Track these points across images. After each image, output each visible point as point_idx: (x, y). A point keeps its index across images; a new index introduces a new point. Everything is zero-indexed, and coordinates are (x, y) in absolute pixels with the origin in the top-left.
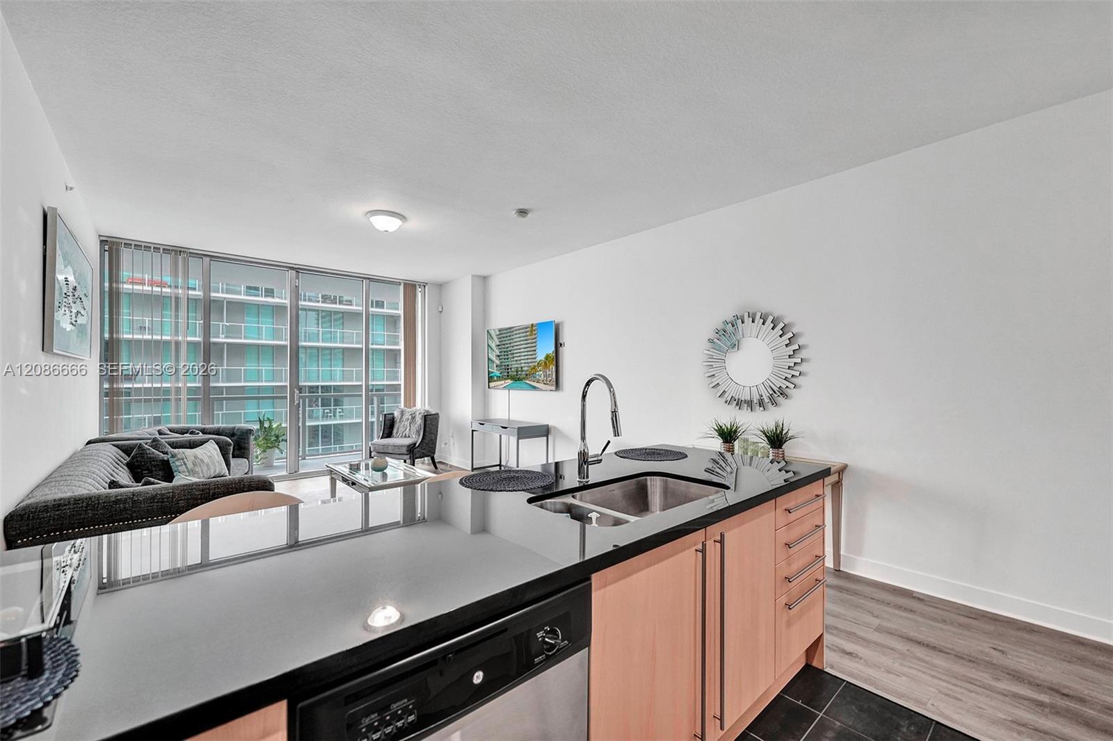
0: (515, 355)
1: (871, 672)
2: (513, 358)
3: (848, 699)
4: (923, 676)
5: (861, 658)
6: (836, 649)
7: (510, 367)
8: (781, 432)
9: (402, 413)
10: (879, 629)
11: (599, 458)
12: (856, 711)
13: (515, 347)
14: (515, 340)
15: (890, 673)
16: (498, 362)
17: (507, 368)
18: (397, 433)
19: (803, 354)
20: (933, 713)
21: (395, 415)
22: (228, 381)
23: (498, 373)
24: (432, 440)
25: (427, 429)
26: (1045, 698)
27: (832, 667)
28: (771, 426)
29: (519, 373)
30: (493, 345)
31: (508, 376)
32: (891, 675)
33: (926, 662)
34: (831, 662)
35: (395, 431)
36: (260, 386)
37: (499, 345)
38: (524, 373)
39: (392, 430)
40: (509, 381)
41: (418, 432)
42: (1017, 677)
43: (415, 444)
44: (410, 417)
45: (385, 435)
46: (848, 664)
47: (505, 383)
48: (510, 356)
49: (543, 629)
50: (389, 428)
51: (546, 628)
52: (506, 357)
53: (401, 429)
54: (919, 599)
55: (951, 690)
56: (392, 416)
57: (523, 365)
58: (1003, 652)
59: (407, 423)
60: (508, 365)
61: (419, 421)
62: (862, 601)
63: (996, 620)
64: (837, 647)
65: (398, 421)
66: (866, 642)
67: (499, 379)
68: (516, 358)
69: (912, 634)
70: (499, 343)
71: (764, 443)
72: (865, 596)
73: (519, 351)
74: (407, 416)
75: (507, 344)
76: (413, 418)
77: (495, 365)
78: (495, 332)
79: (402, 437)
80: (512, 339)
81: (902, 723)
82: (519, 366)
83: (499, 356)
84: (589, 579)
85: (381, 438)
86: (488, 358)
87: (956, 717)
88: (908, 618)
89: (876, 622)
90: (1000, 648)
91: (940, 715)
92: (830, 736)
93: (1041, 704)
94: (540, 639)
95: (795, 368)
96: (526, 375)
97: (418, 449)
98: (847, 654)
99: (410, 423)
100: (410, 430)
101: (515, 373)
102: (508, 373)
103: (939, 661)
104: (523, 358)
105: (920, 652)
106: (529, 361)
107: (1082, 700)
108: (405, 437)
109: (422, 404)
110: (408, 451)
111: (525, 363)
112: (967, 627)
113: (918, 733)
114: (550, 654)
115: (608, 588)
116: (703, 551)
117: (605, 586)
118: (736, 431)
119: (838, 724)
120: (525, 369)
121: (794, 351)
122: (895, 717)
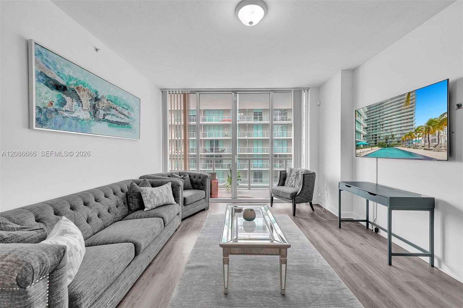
0: (385, 125)
2: (382, 128)
7: (378, 136)
9: (291, 170)
13: (385, 119)
14: (385, 113)
16: (365, 133)
17: (375, 137)
18: (287, 183)
21: (287, 172)
22: (248, 152)
23: (365, 142)
24: (309, 191)
25: (305, 183)
29: (389, 140)
30: (361, 121)
31: (376, 144)
35: (286, 182)
36: (258, 154)
37: (367, 120)
38: (396, 140)
39: (285, 181)
40: (376, 148)
41: (300, 184)
43: (297, 193)
44: (295, 174)
45: (280, 184)
47: (372, 149)
48: (378, 127)
50: (283, 179)
52: (374, 128)
53: (290, 182)
56: (285, 172)
57: (394, 133)
59: (293, 178)
60: (376, 135)
61: (301, 178)
65: (288, 176)
67: (365, 146)
68: (386, 128)
70: (367, 118)
73: (390, 121)
74: (294, 173)
75: (375, 117)
76: (298, 175)
77: (362, 136)
78: (363, 110)
79: (290, 186)
80: (383, 113)
82: (390, 134)
83: (366, 128)
85: (278, 186)
86: (356, 130)
96: (399, 142)
97: (298, 197)
99: (295, 178)
100: (295, 182)
101: (385, 141)
102: (376, 141)
104: (394, 127)
106: (403, 128)
108: (292, 186)
109: (306, 166)
110: (291, 197)
111: (396, 131)
120: (397, 136)
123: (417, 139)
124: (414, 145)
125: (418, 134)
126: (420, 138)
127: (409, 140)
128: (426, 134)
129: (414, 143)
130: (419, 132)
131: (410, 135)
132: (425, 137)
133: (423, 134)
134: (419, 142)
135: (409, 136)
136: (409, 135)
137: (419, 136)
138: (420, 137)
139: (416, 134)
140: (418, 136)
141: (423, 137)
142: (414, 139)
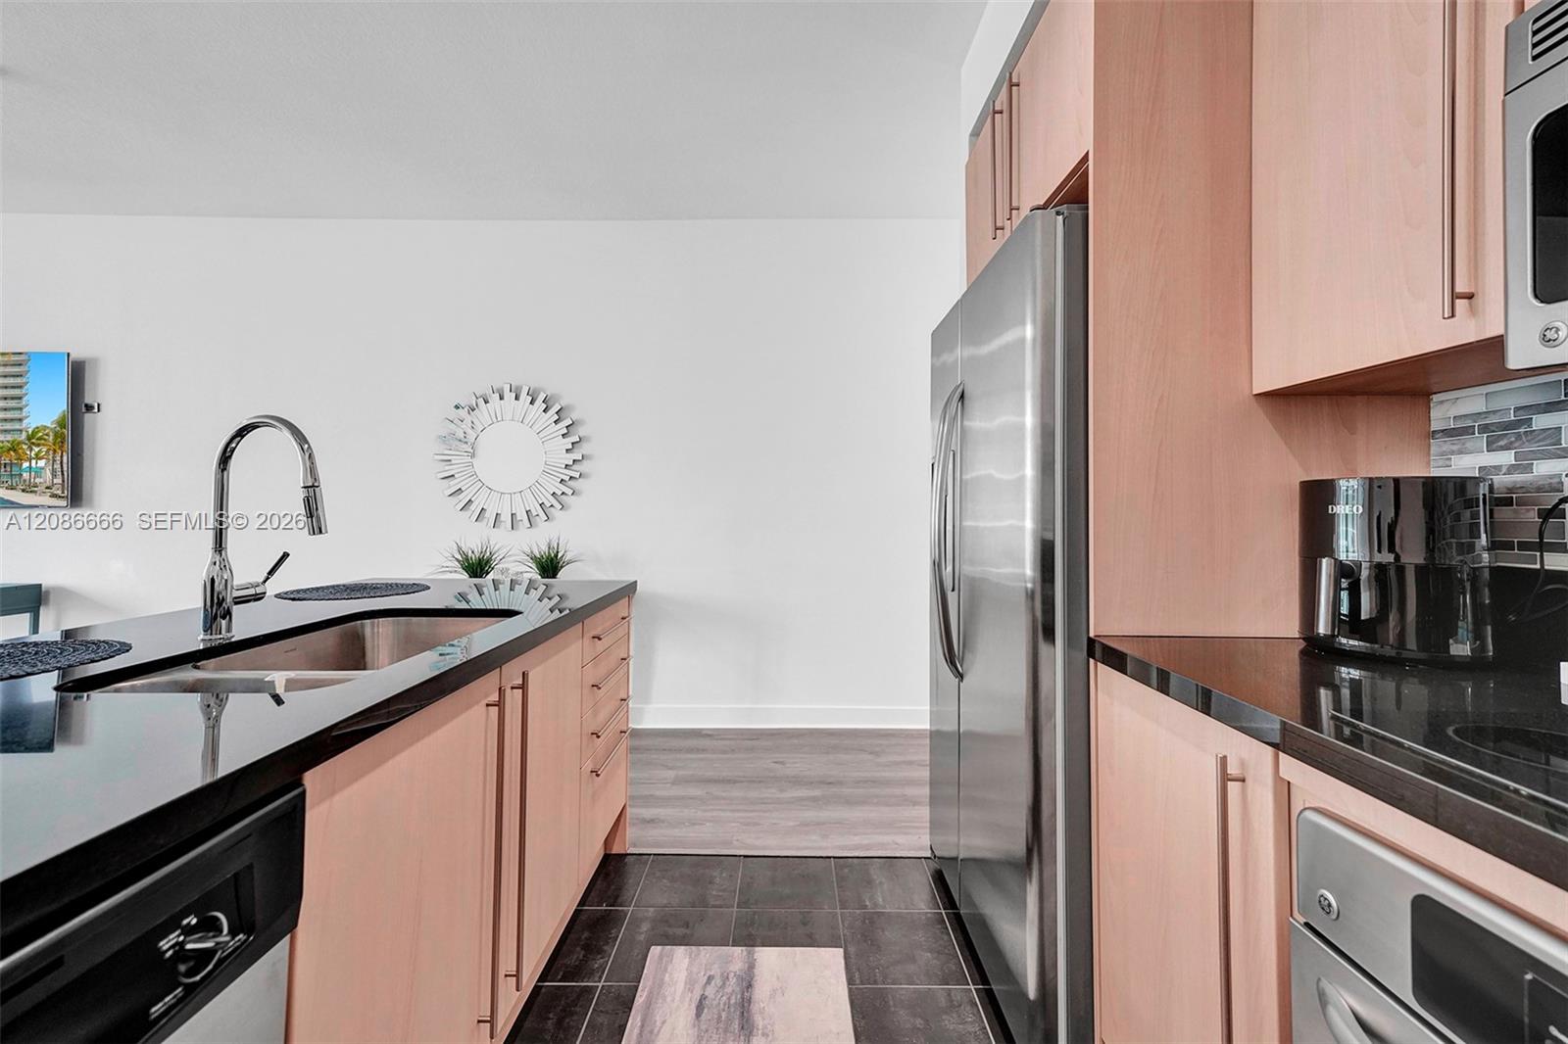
1: (677, 832)
3: (658, 874)
4: (722, 814)
5: (663, 822)
6: (635, 821)
8: (556, 556)
10: (676, 782)
11: (259, 590)
12: (668, 884)
15: (694, 824)
19: (585, 448)
20: (738, 848)
26: (817, 793)
27: (635, 846)
28: (541, 548)
32: (697, 827)
33: (724, 799)
34: (633, 841)
42: (797, 781)
46: (654, 833)
49: (178, 926)
51: (185, 922)
54: (709, 736)
55: (749, 818)
58: (782, 763)
62: (655, 756)
63: (773, 735)
64: (637, 819)
66: (665, 801)
69: (710, 774)
71: (534, 574)
72: (656, 750)
81: (715, 874)
84: (299, 783)
87: (758, 843)
88: (702, 760)
89: (671, 774)
90: (781, 760)
91: (746, 848)
92: (645, 929)
93: (815, 799)
94: (170, 953)
95: (575, 467)
98: (648, 822)
103: (736, 792)
105: (716, 790)
107: (840, 783)
112: (752, 749)
113: (731, 876)
114: (198, 978)
115: (337, 798)
116: (500, 704)
117: (333, 793)
118: (488, 561)
119: (652, 909)
121: (573, 443)
122: (707, 871)
123: (34, 462)
124: (25, 481)
125: (37, 449)
126: (41, 463)
127: (11, 464)
128: (55, 451)
129: (26, 475)
130: (38, 445)
131: (15, 451)
132: (54, 461)
133: (47, 452)
134: (39, 472)
135: (12, 453)
136: (10, 449)
137: (38, 457)
138: (41, 459)
139: (31, 450)
140: (36, 455)
141: (48, 459)
142: (26, 465)
